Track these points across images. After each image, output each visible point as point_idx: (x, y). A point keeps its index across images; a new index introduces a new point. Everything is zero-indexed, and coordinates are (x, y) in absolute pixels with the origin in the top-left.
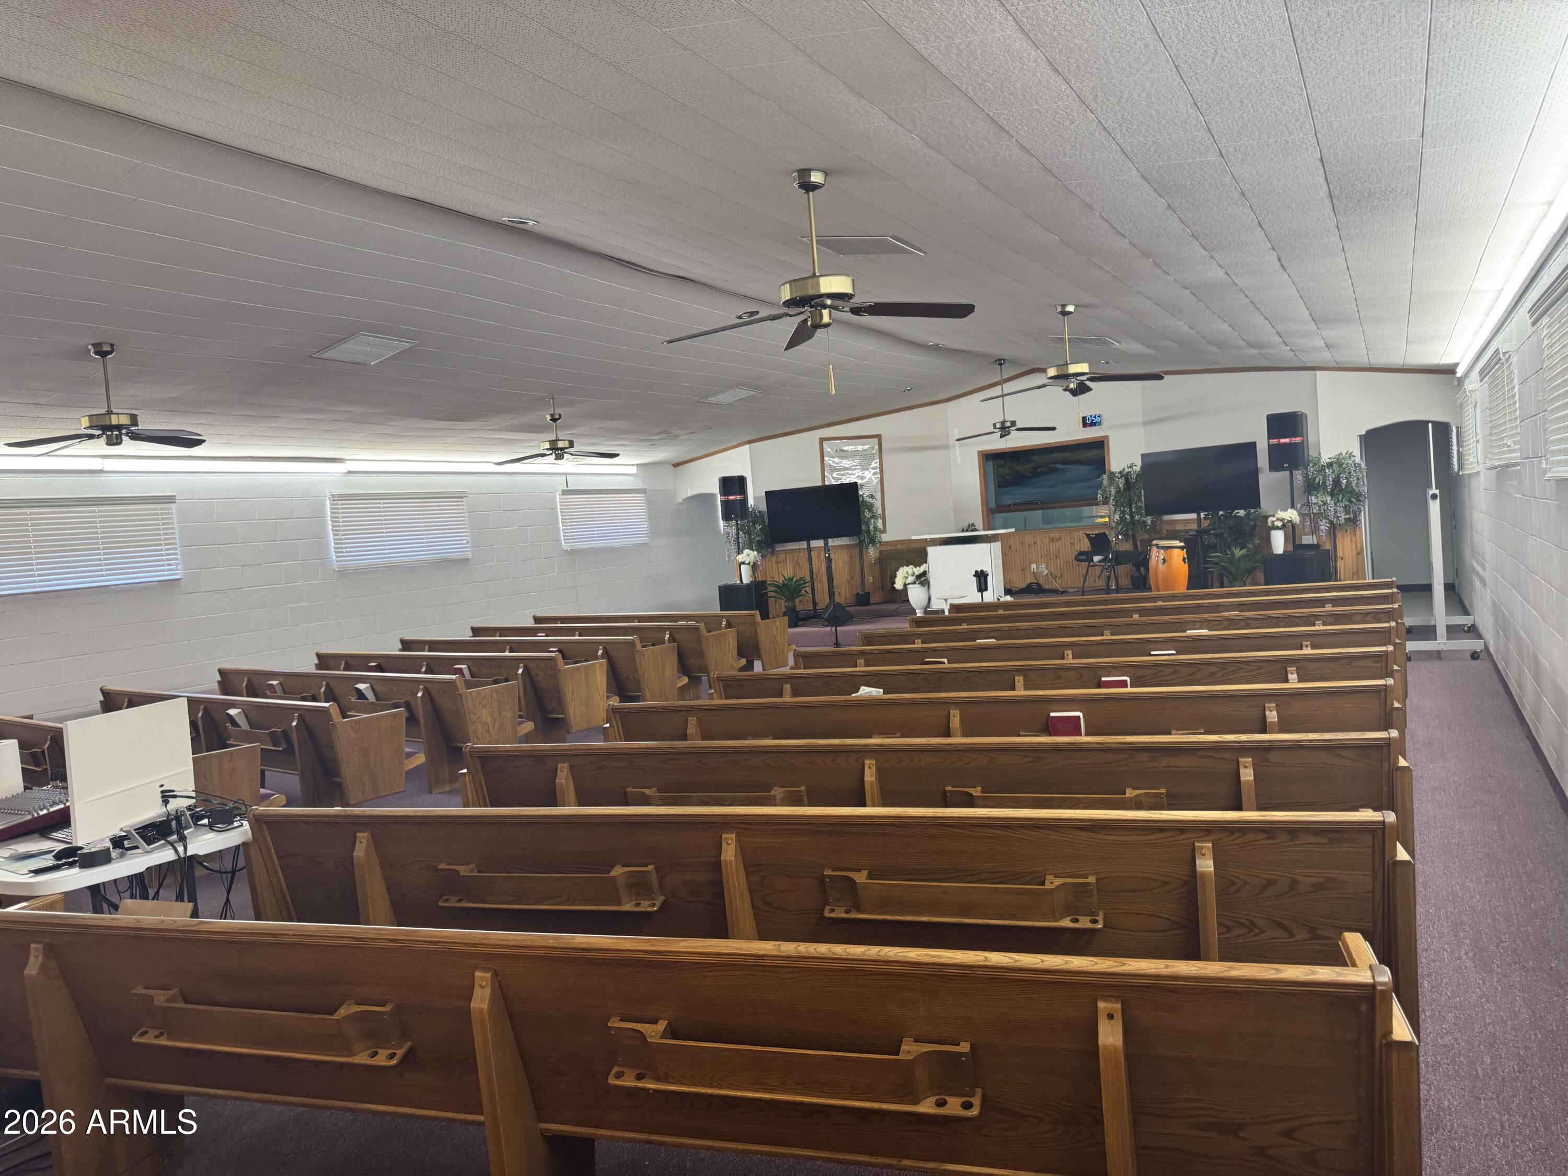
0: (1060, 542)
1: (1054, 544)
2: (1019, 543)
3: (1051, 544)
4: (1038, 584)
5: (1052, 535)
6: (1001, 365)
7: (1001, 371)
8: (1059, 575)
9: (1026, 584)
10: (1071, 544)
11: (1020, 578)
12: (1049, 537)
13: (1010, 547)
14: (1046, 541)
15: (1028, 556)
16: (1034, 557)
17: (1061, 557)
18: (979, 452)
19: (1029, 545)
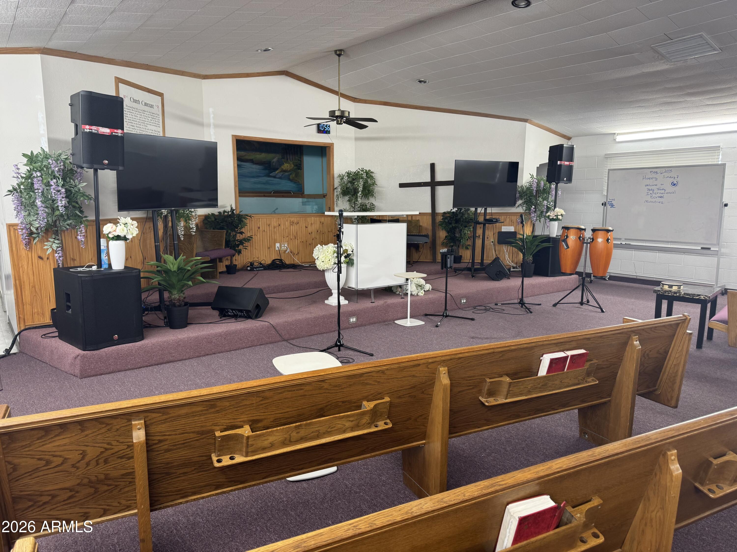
0: (298, 225)
1: (293, 227)
2: (267, 224)
3: (291, 227)
4: (281, 260)
5: (292, 219)
6: (339, 55)
7: (339, 65)
8: (297, 253)
9: (271, 260)
10: (306, 227)
11: (267, 255)
12: (290, 221)
13: (259, 228)
14: (287, 224)
15: (273, 236)
16: (278, 238)
17: (298, 238)
18: (233, 136)
19: (274, 227)
